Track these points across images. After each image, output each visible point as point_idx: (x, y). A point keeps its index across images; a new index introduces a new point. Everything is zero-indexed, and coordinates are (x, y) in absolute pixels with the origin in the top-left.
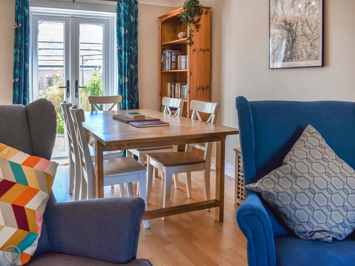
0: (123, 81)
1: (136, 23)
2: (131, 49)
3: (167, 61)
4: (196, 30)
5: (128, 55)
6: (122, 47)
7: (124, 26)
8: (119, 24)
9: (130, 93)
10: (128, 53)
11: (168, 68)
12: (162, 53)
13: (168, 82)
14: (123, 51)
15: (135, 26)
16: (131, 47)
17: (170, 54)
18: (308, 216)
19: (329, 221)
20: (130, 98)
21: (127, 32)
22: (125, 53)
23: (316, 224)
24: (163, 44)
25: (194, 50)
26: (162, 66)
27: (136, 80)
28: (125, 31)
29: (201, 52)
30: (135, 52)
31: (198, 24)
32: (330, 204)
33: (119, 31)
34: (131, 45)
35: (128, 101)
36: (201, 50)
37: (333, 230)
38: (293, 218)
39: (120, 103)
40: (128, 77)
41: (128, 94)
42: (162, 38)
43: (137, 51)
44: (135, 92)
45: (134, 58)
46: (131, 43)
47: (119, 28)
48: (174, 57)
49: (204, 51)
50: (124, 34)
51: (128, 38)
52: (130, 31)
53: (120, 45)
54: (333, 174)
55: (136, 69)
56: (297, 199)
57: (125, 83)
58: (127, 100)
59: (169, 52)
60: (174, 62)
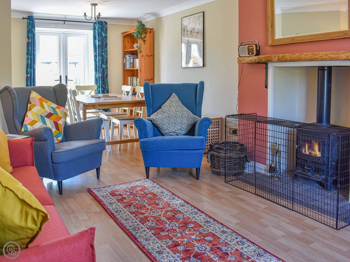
0: (98, 76)
1: (106, 37)
2: (103, 55)
3: (127, 62)
4: (144, 44)
5: (101, 59)
6: (97, 53)
7: (98, 39)
8: (95, 38)
9: (103, 83)
10: (101, 57)
11: (128, 67)
12: (124, 57)
13: (129, 76)
14: (98, 56)
15: (106, 39)
16: (103, 53)
17: (129, 57)
18: (167, 127)
19: (175, 128)
20: (103, 87)
21: (100, 44)
22: (99, 57)
23: (170, 130)
24: (125, 51)
25: (142, 56)
26: (124, 65)
27: (107, 75)
28: (99, 43)
29: (146, 57)
30: (106, 56)
31: (145, 39)
32: (176, 122)
33: (94, 42)
34: (103, 52)
35: (102, 89)
36: (147, 56)
37: (176, 131)
38: (162, 128)
39: (96, 90)
40: (101, 73)
41: (102, 84)
42: (124, 47)
43: (107, 56)
44: (106, 83)
45: (105, 60)
46: (103, 50)
47: (95, 40)
48: (132, 60)
49: (149, 56)
50: (98, 45)
51: (101, 47)
52: (102, 43)
53: (95, 52)
54: (178, 111)
55: (107, 68)
56: (164, 121)
57: (99, 77)
58: (100, 88)
59: (129, 56)
60: (132, 63)
